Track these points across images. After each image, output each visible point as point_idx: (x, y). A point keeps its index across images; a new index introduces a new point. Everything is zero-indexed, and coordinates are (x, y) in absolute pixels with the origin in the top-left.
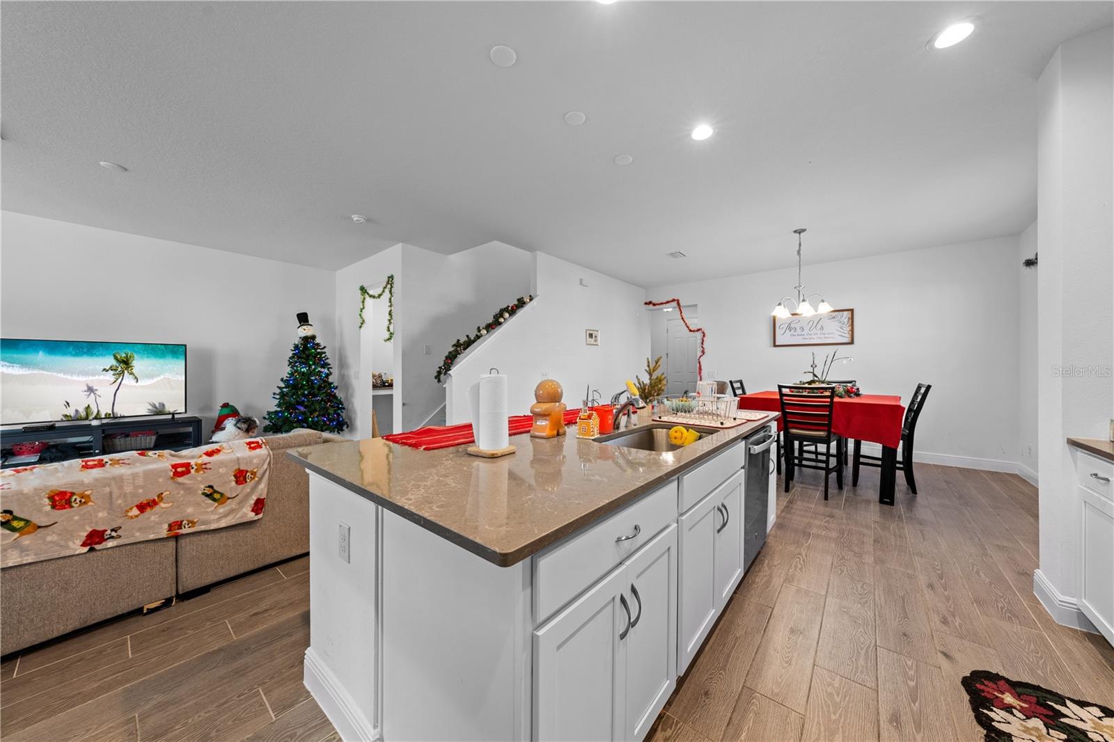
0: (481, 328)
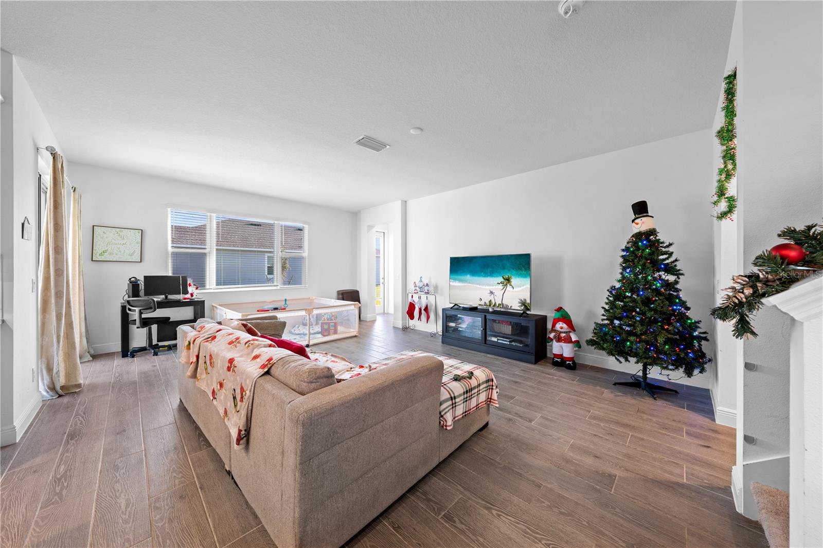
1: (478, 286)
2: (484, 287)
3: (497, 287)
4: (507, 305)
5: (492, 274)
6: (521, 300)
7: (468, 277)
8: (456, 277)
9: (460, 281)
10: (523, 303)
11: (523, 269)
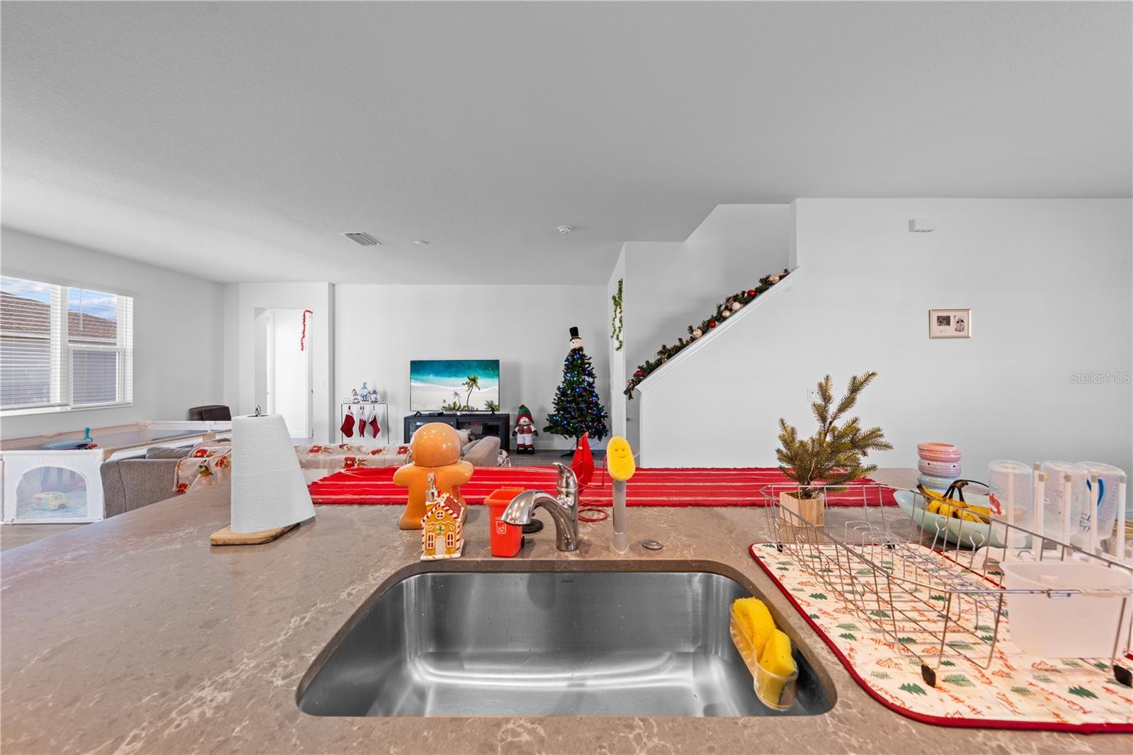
0: (694, 328)
1: (441, 387)
2: (448, 388)
3: (462, 388)
4: (472, 408)
5: (456, 374)
6: (488, 402)
7: (431, 377)
8: (419, 377)
9: (422, 381)
10: (491, 406)
11: (490, 369)
